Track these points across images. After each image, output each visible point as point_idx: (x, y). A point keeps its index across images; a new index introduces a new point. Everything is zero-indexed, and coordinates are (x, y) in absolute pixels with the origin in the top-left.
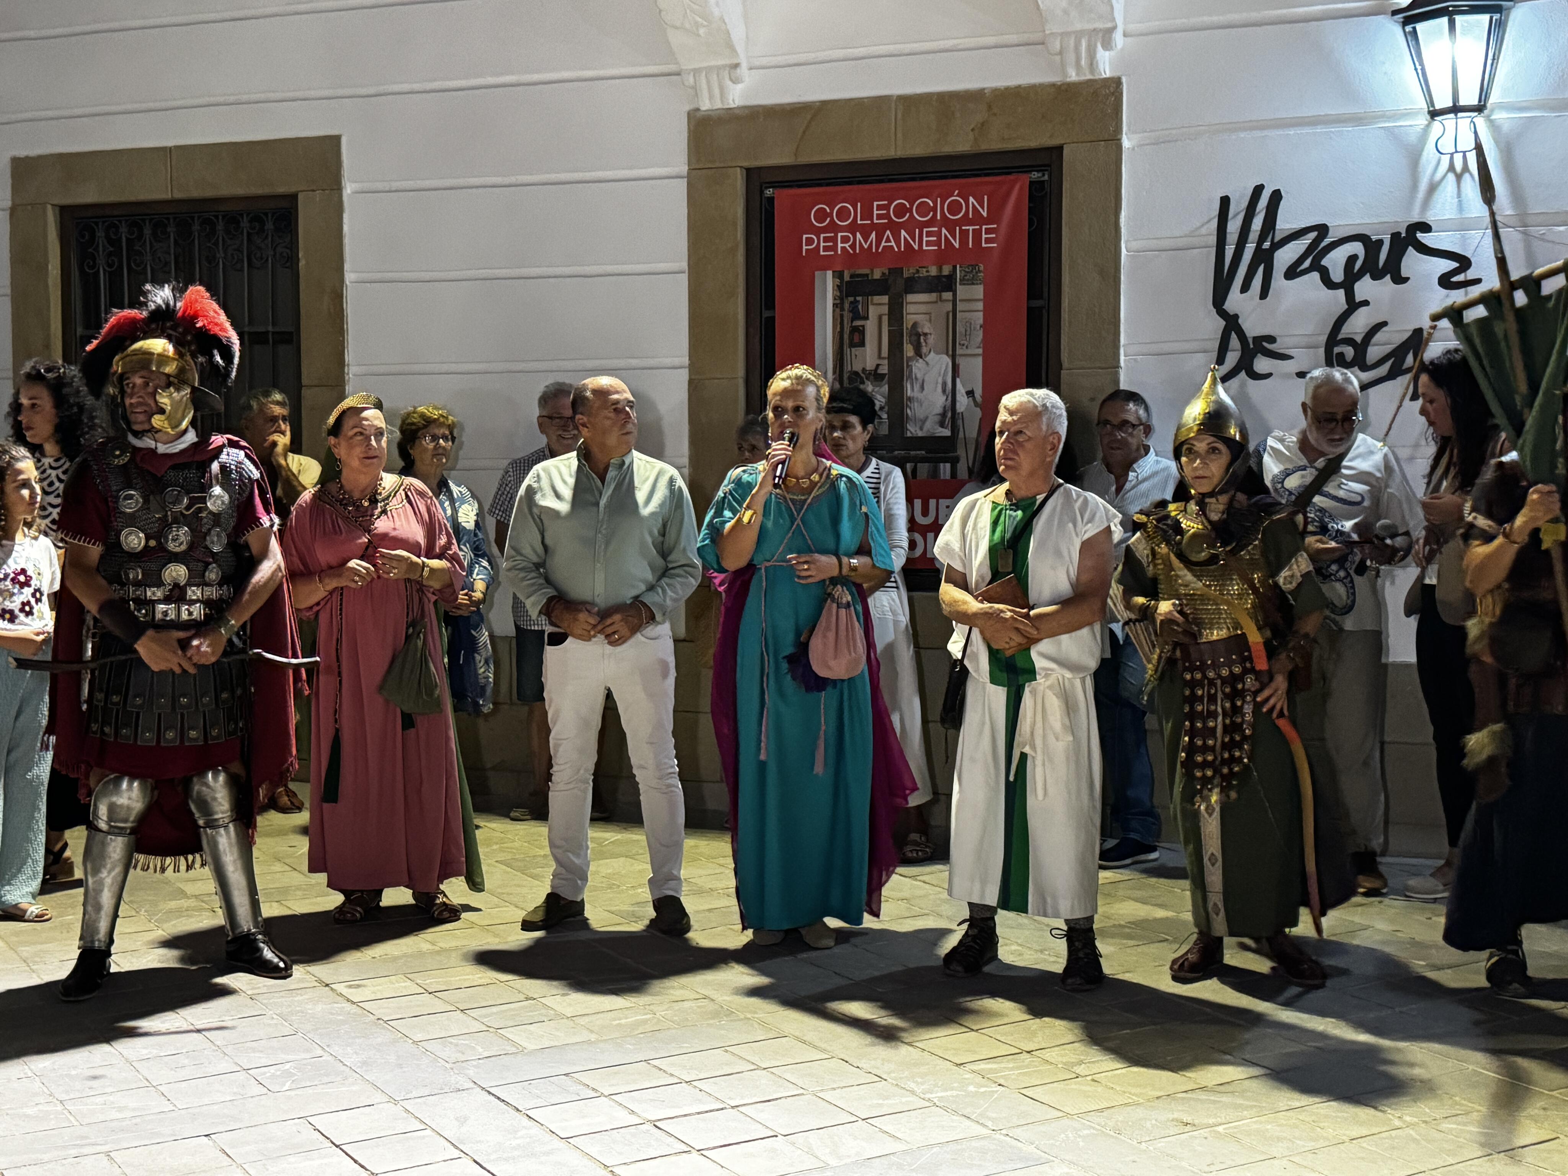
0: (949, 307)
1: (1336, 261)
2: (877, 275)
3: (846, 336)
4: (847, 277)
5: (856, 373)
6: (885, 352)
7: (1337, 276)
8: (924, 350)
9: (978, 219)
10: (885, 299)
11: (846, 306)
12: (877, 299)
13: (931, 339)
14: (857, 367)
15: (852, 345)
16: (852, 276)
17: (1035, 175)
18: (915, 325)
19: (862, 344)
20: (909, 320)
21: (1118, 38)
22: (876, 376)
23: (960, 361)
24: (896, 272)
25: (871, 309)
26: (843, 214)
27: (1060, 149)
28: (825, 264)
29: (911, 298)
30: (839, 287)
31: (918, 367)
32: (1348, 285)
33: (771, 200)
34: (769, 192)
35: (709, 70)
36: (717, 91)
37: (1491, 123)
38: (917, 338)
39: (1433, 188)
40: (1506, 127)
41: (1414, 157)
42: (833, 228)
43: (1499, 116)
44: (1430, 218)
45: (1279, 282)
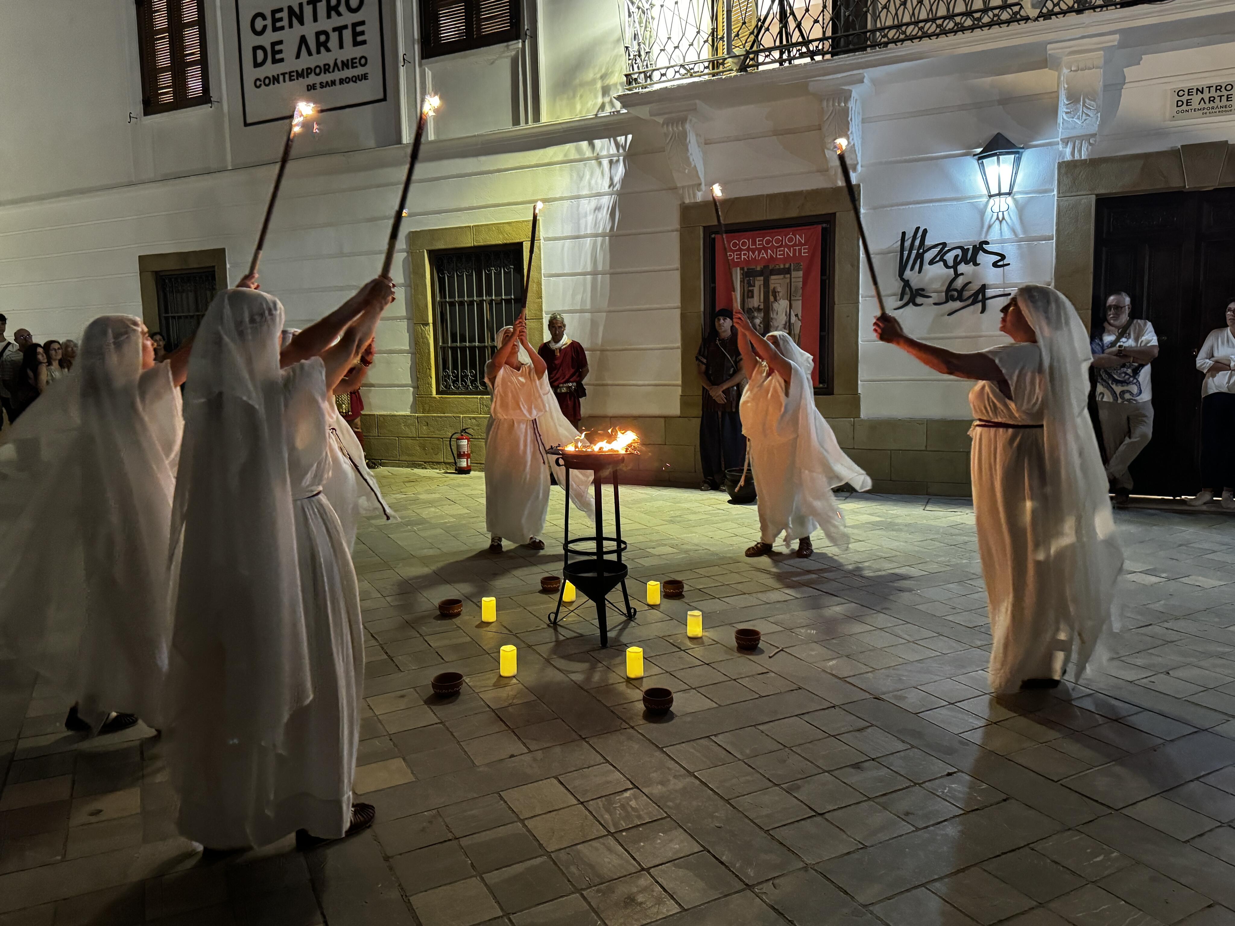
0: (788, 280)
1: (950, 257)
2: (759, 268)
3: (746, 294)
4: (746, 269)
5: (750, 309)
6: (762, 300)
7: (951, 263)
8: (778, 298)
9: (800, 244)
10: (762, 278)
11: (746, 282)
12: (758, 278)
13: (781, 294)
14: (751, 306)
15: (748, 297)
16: (748, 269)
17: (824, 225)
18: (774, 288)
19: (753, 297)
20: (772, 287)
21: (859, 168)
22: (759, 310)
23: (793, 302)
24: (766, 267)
25: (756, 282)
26: (744, 244)
27: (835, 214)
28: (737, 264)
29: (773, 277)
30: (743, 274)
31: (776, 306)
32: (955, 267)
33: (714, 239)
34: (713, 236)
35: (689, 186)
36: (692, 196)
37: (1015, 200)
38: (775, 293)
39: (990, 227)
40: (1020, 202)
41: (982, 213)
42: (740, 250)
43: (1018, 196)
44: (988, 239)
45: (926, 266)
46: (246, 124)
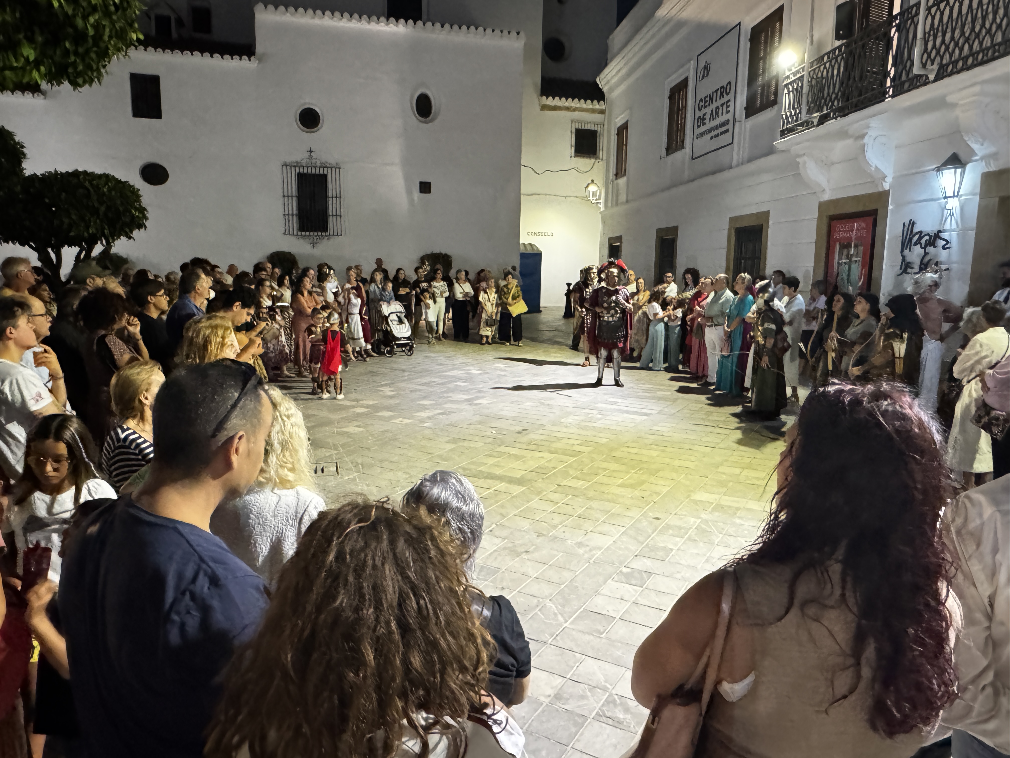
1: (923, 241)
2: (845, 243)
7: (923, 246)
11: (840, 250)
16: (842, 244)
17: (872, 217)
21: (888, 179)
27: (877, 209)
28: (837, 240)
30: (839, 246)
32: (925, 248)
39: (946, 220)
42: (838, 231)
44: (944, 229)
45: (912, 247)
46: (693, 159)
